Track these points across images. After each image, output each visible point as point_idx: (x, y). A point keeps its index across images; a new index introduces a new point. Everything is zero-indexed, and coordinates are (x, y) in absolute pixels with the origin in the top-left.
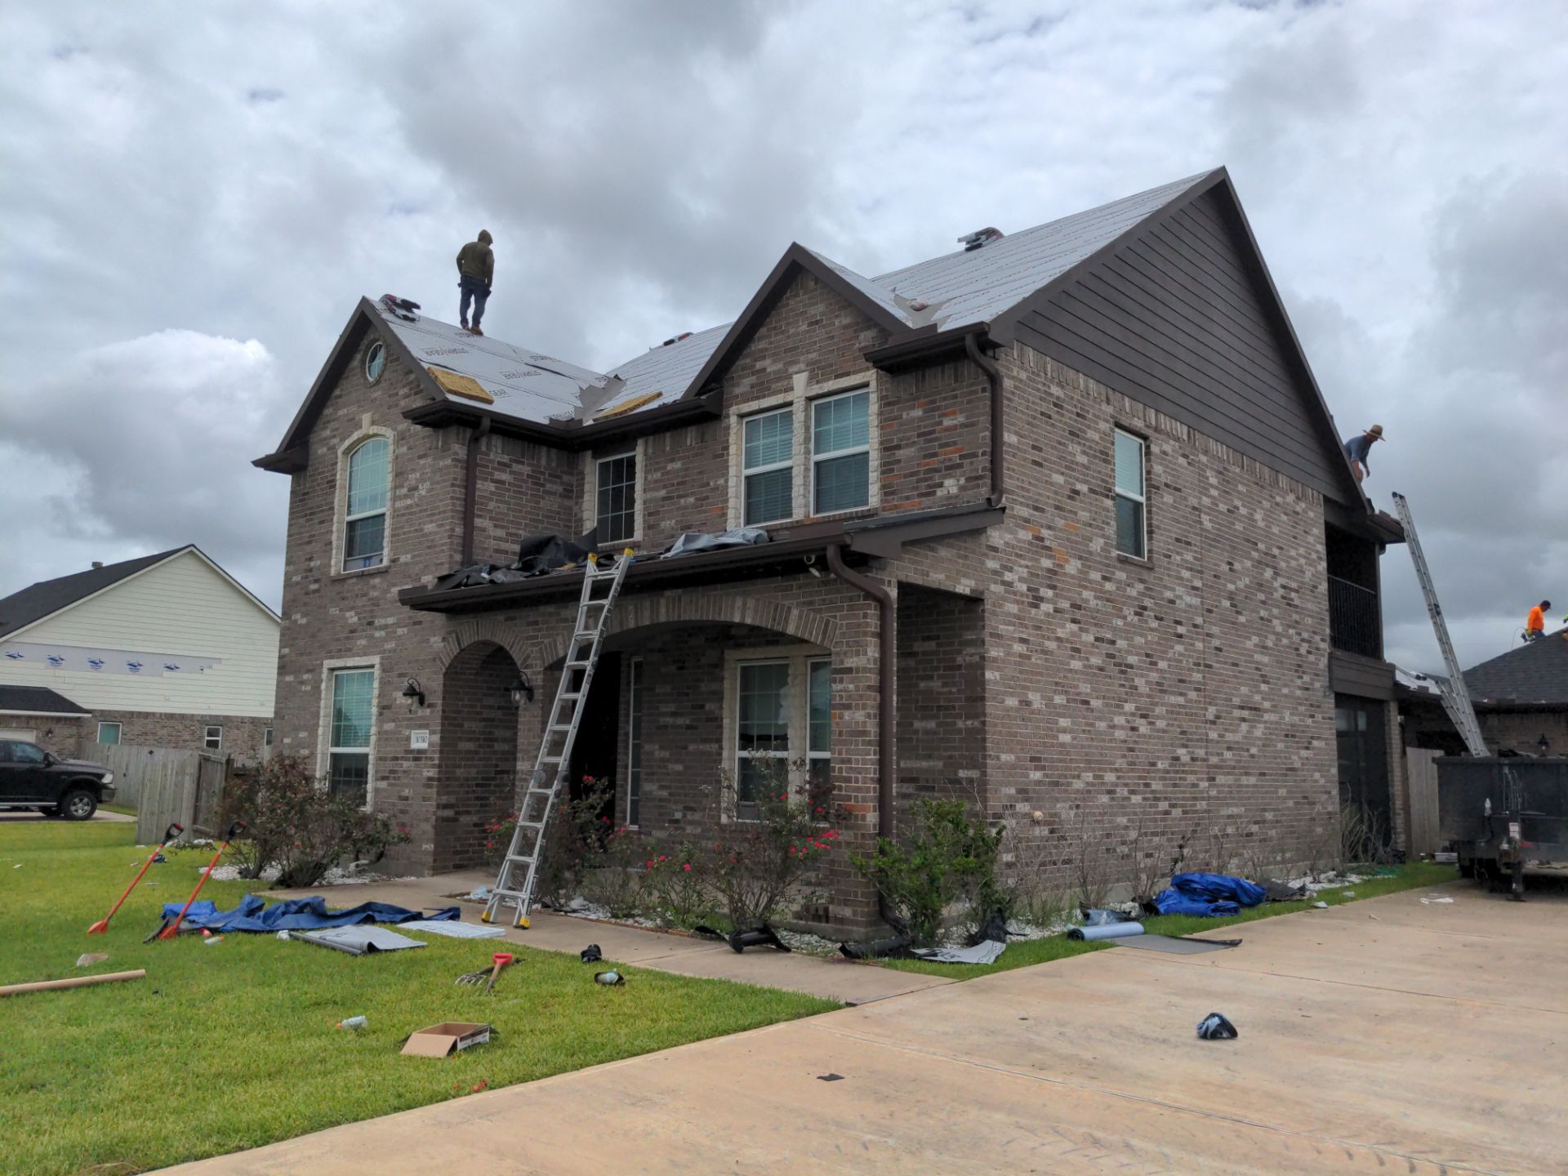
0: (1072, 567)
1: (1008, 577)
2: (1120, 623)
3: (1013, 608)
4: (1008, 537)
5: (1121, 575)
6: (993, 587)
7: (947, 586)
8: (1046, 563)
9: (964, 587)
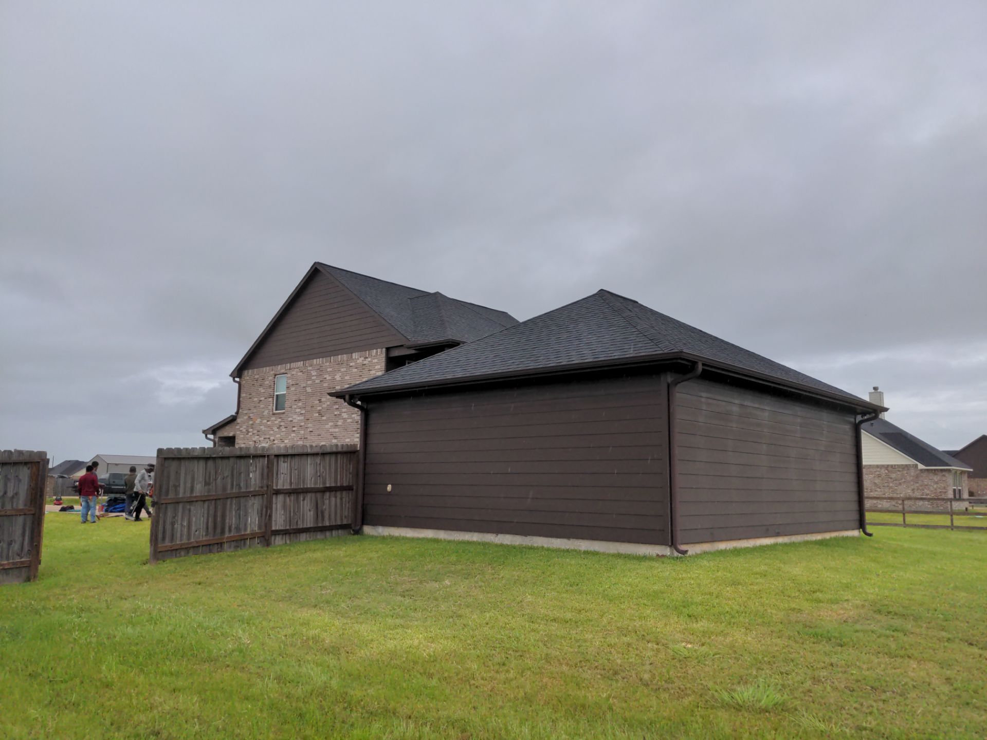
0: (258, 421)
1: (241, 429)
2: (272, 432)
3: (242, 436)
4: (242, 419)
5: (273, 418)
6: (238, 433)
7: (228, 435)
8: (251, 422)
9: (231, 434)
